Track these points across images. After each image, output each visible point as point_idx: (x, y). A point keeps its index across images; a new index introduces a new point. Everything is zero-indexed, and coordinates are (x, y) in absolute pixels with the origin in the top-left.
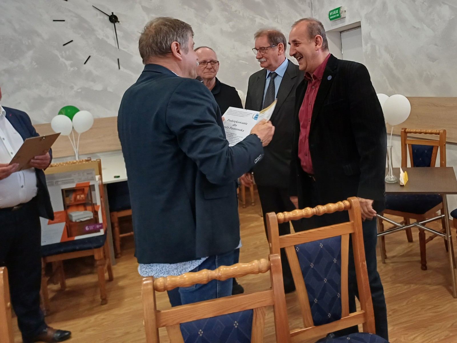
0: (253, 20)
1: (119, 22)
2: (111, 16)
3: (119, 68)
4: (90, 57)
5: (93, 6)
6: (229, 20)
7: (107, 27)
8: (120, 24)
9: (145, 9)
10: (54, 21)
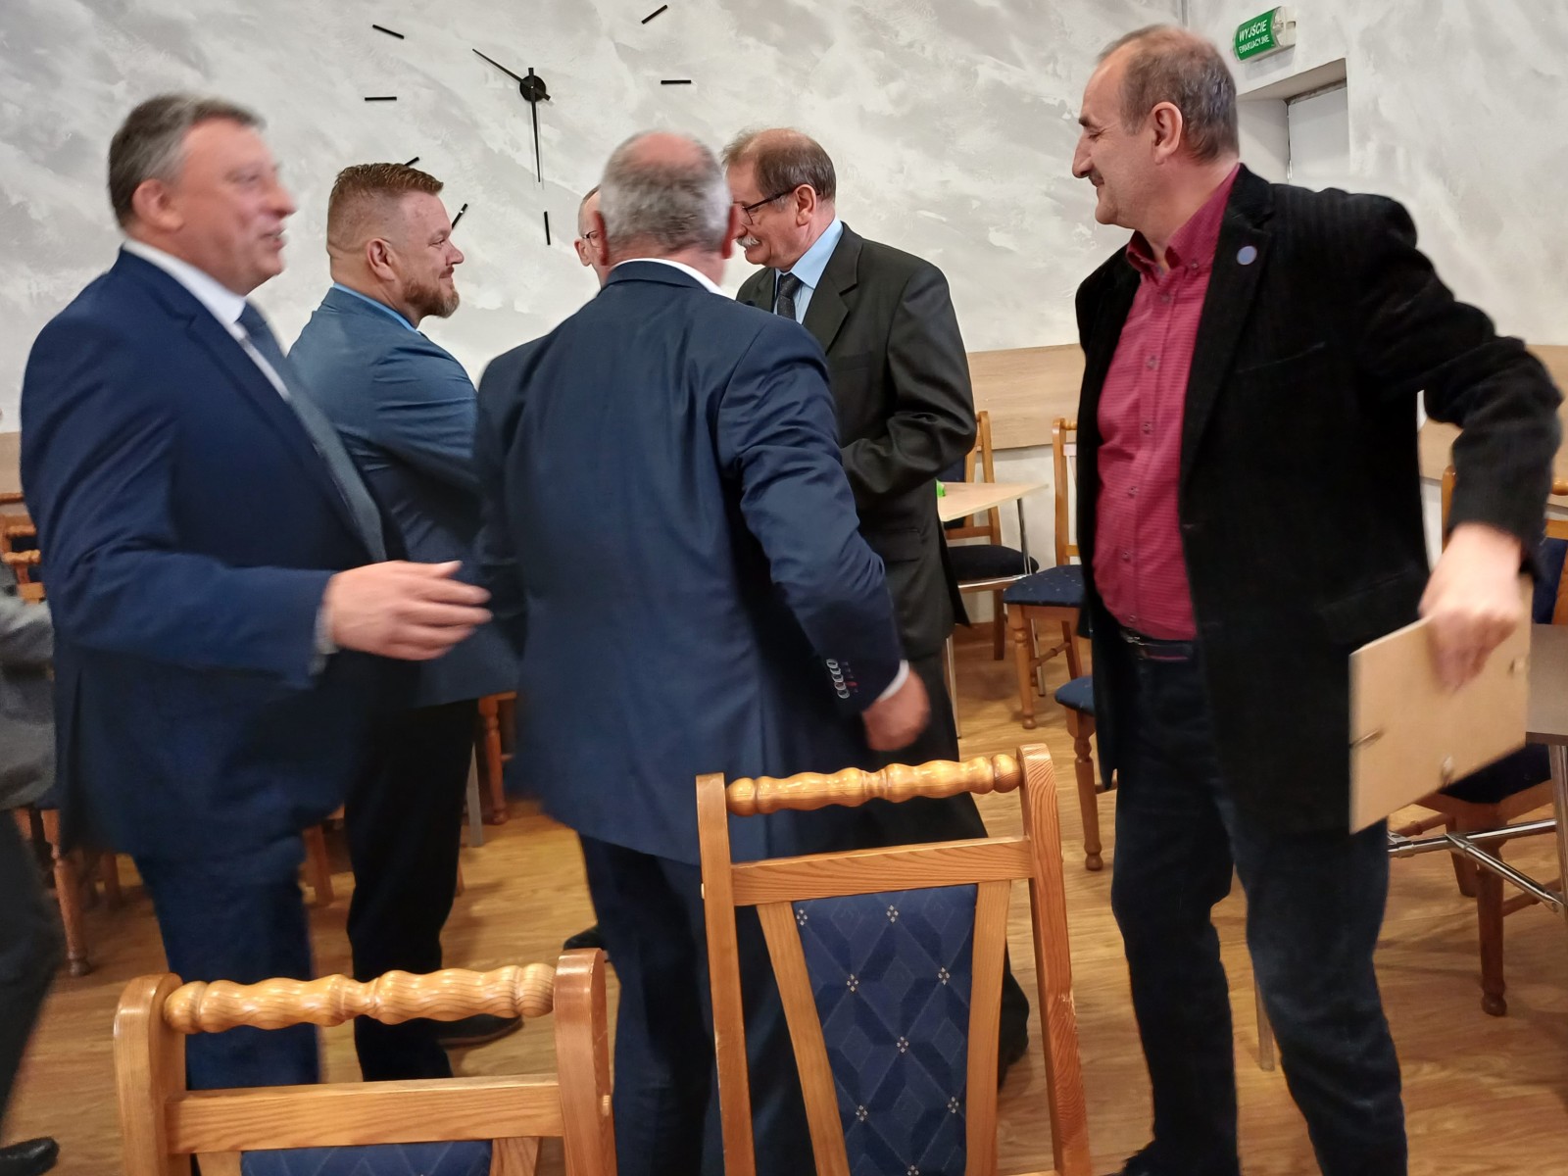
0: (968, 73)
1: (548, 98)
2: (527, 78)
6: (887, 76)
8: (552, 104)
9: (624, 51)
10: (367, 99)
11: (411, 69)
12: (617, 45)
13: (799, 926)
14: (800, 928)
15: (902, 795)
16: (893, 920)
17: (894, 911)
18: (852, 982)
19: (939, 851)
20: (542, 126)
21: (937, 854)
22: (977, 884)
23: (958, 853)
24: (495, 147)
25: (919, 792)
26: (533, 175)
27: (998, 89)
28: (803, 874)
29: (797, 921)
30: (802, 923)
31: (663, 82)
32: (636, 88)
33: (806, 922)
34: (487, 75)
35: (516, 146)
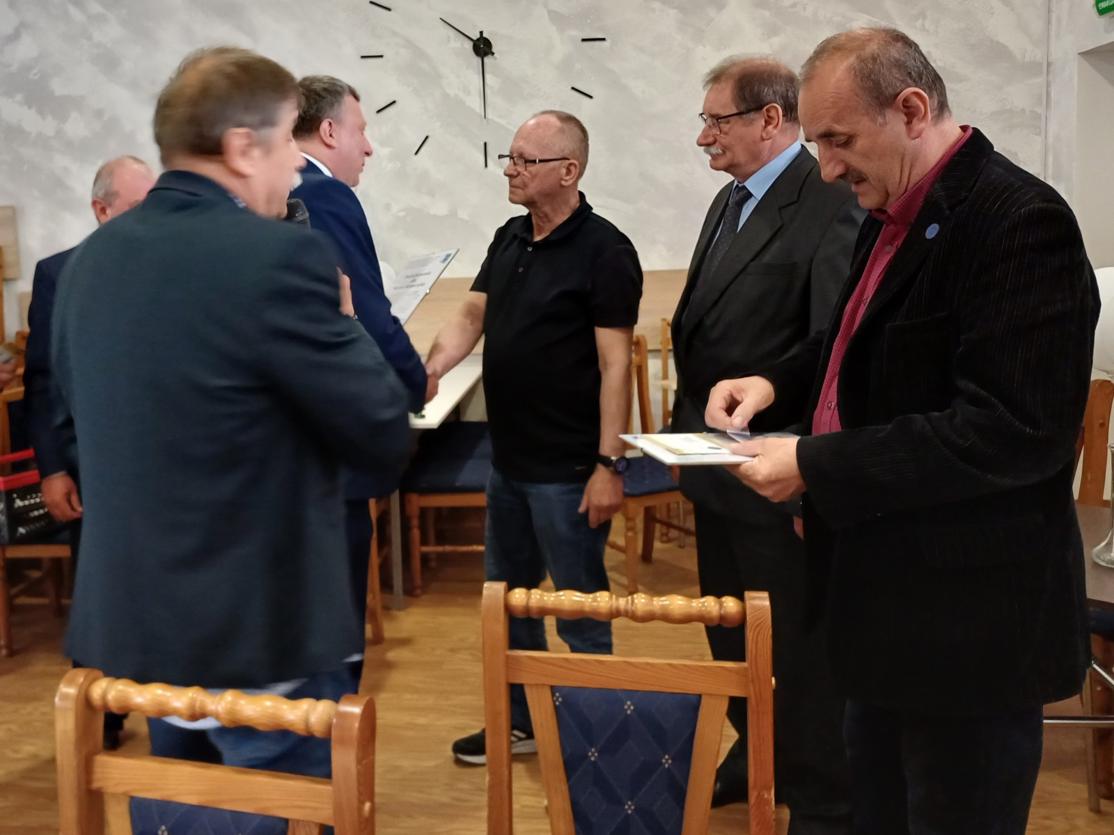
1: (493, 54)
2: (478, 39)
3: (486, 166)
4: (427, 137)
5: (441, 19)
7: (467, 68)
8: (496, 59)
9: (555, 17)
10: (363, 57)
11: (394, 33)
12: (550, 12)
13: (555, 705)
14: (556, 708)
16: (629, 712)
17: (630, 706)
18: (593, 755)
19: (670, 665)
20: (488, 76)
21: (669, 667)
22: (700, 695)
23: (684, 669)
24: (451, 92)
26: (481, 115)
28: (561, 667)
29: (554, 702)
30: (557, 703)
31: (584, 40)
32: (562, 45)
33: (560, 702)
34: (449, 37)
35: (467, 91)
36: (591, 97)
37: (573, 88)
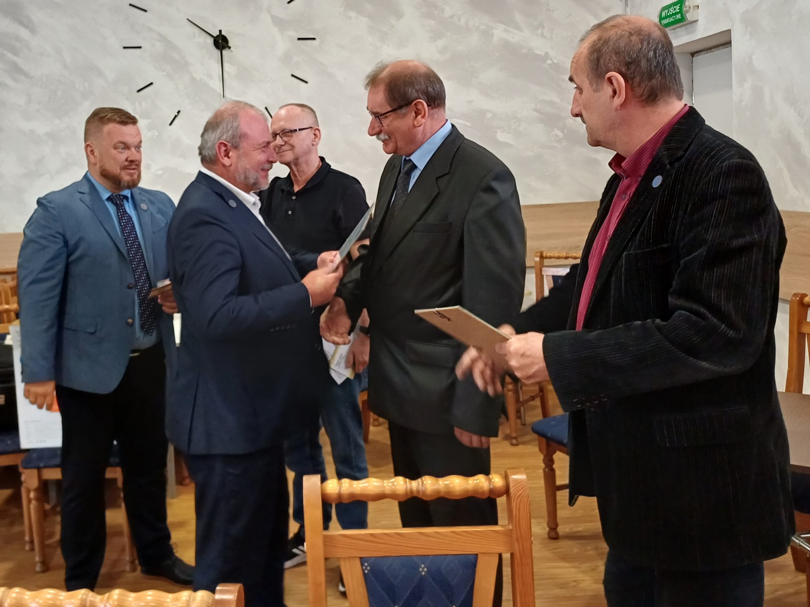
1: (230, 48)
2: (217, 36)
4: (179, 112)
6: (436, 35)
7: (210, 58)
8: (232, 51)
9: (277, 21)
10: (125, 48)
11: (150, 29)
12: (272, 16)
13: (364, 574)
15: (431, 495)
16: (423, 573)
17: (424, 568)
19: (453, 532)
20: (225, 64)
21: (453, 534)
22: (477, 555)
23: (464, 534)
24: (198, 77)
25: (442, 495)
26: (220, 95)
27: (506, 45)
28: (371, 541)
29: (363, 570)
30: (366, 572)
31: (299, 39)
32: (283, 42)
33: (369, 571)
34: (194, 34)
35: (210, 76)
36: (307, 82)
37: (292, 75)
